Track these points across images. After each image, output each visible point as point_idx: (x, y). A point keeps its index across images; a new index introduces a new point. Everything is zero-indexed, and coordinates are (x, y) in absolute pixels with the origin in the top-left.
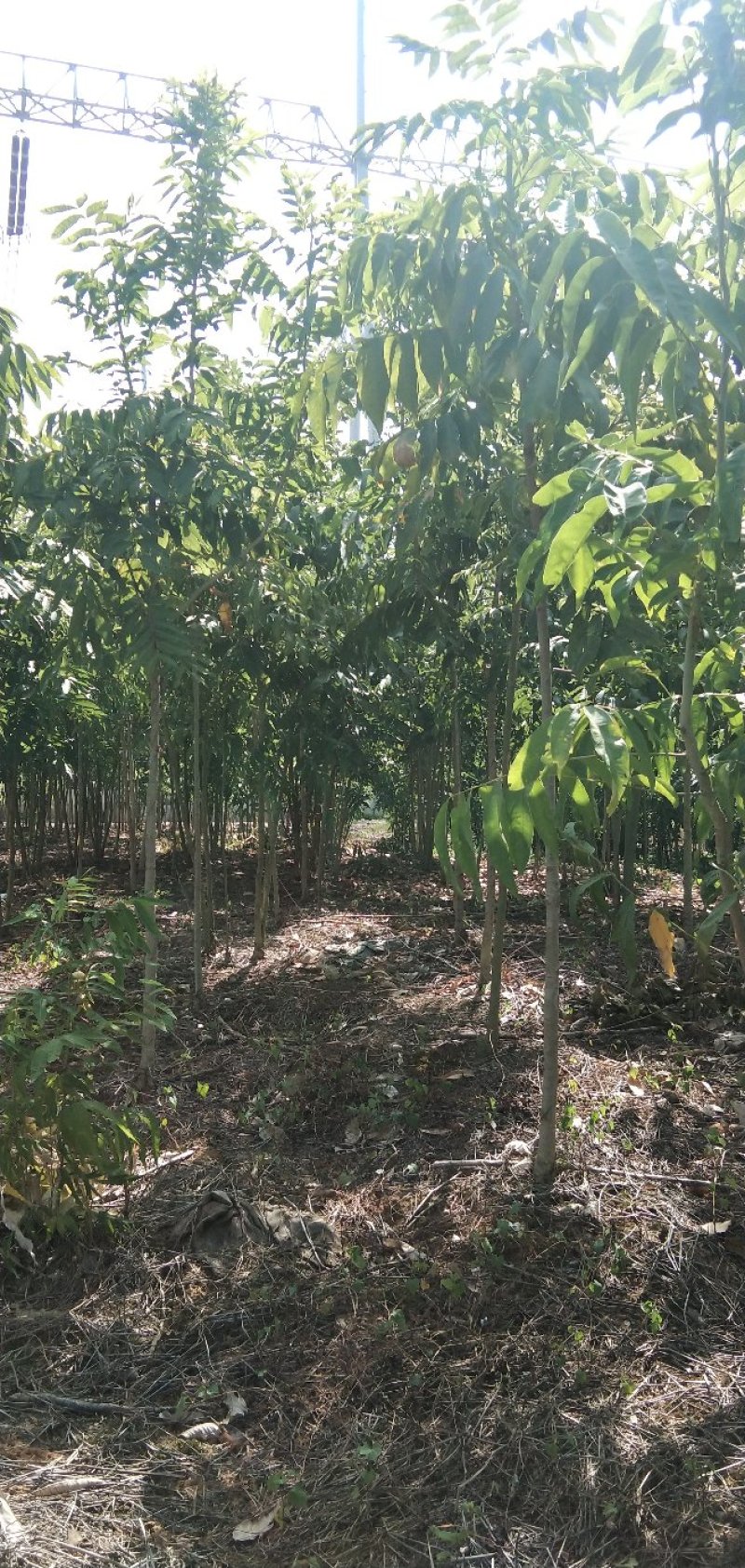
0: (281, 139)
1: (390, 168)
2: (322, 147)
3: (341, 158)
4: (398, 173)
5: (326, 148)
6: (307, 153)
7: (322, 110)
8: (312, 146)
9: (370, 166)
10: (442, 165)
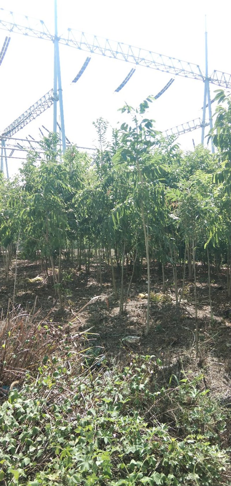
0: (31, 30)
1: (65, 43)
2: (44, 34)
3: (50, 38)
4: (67, 44)
5: (46, 34)
6: (39, 35)
7: (44, 22)
8: (41, 33)
9: (59, 42)
10: (81, 43)
